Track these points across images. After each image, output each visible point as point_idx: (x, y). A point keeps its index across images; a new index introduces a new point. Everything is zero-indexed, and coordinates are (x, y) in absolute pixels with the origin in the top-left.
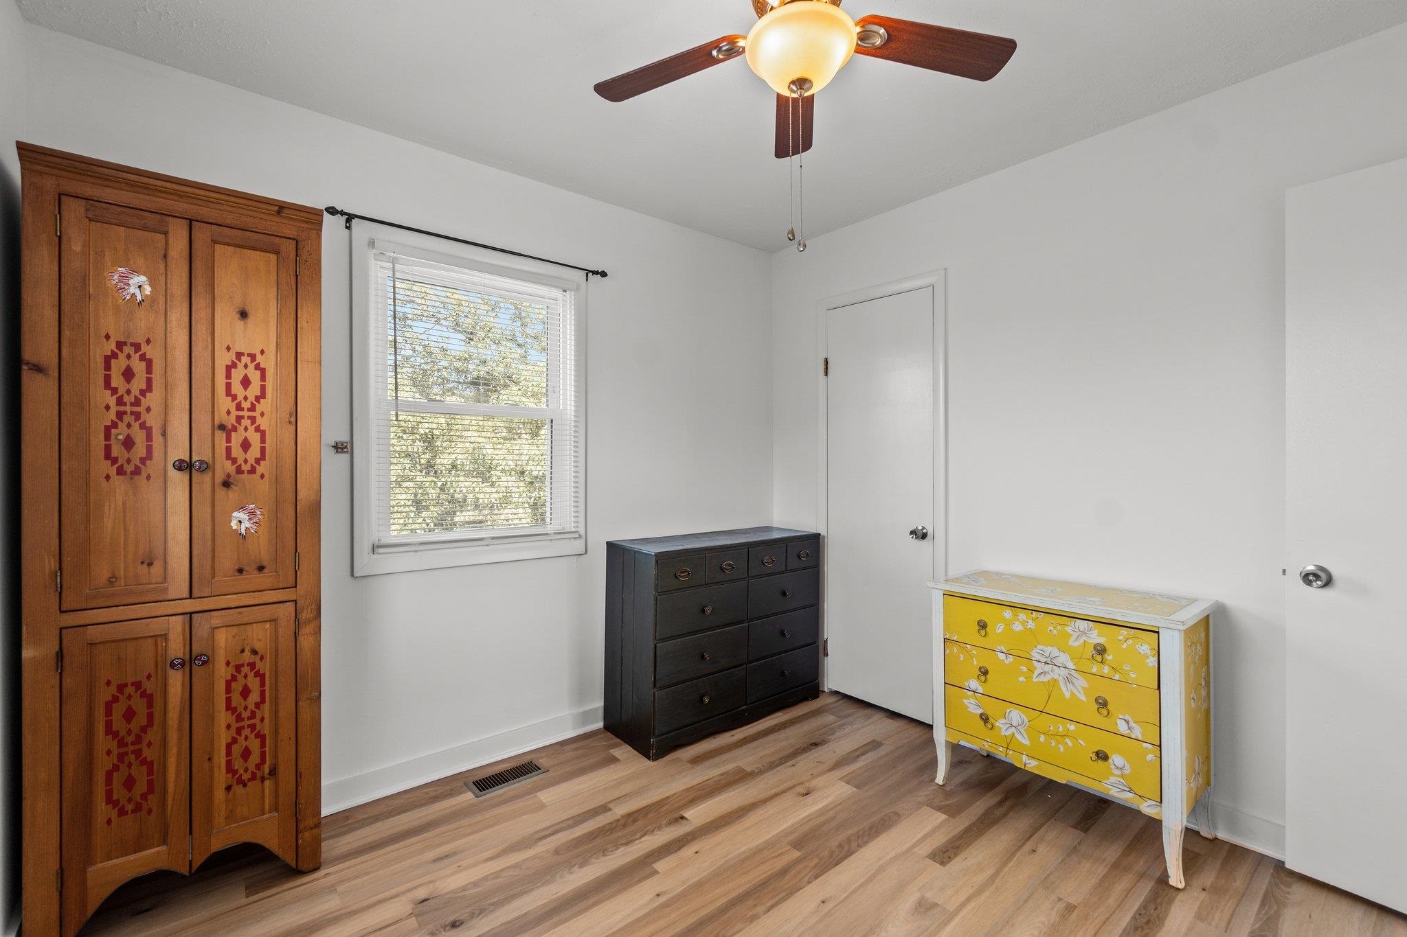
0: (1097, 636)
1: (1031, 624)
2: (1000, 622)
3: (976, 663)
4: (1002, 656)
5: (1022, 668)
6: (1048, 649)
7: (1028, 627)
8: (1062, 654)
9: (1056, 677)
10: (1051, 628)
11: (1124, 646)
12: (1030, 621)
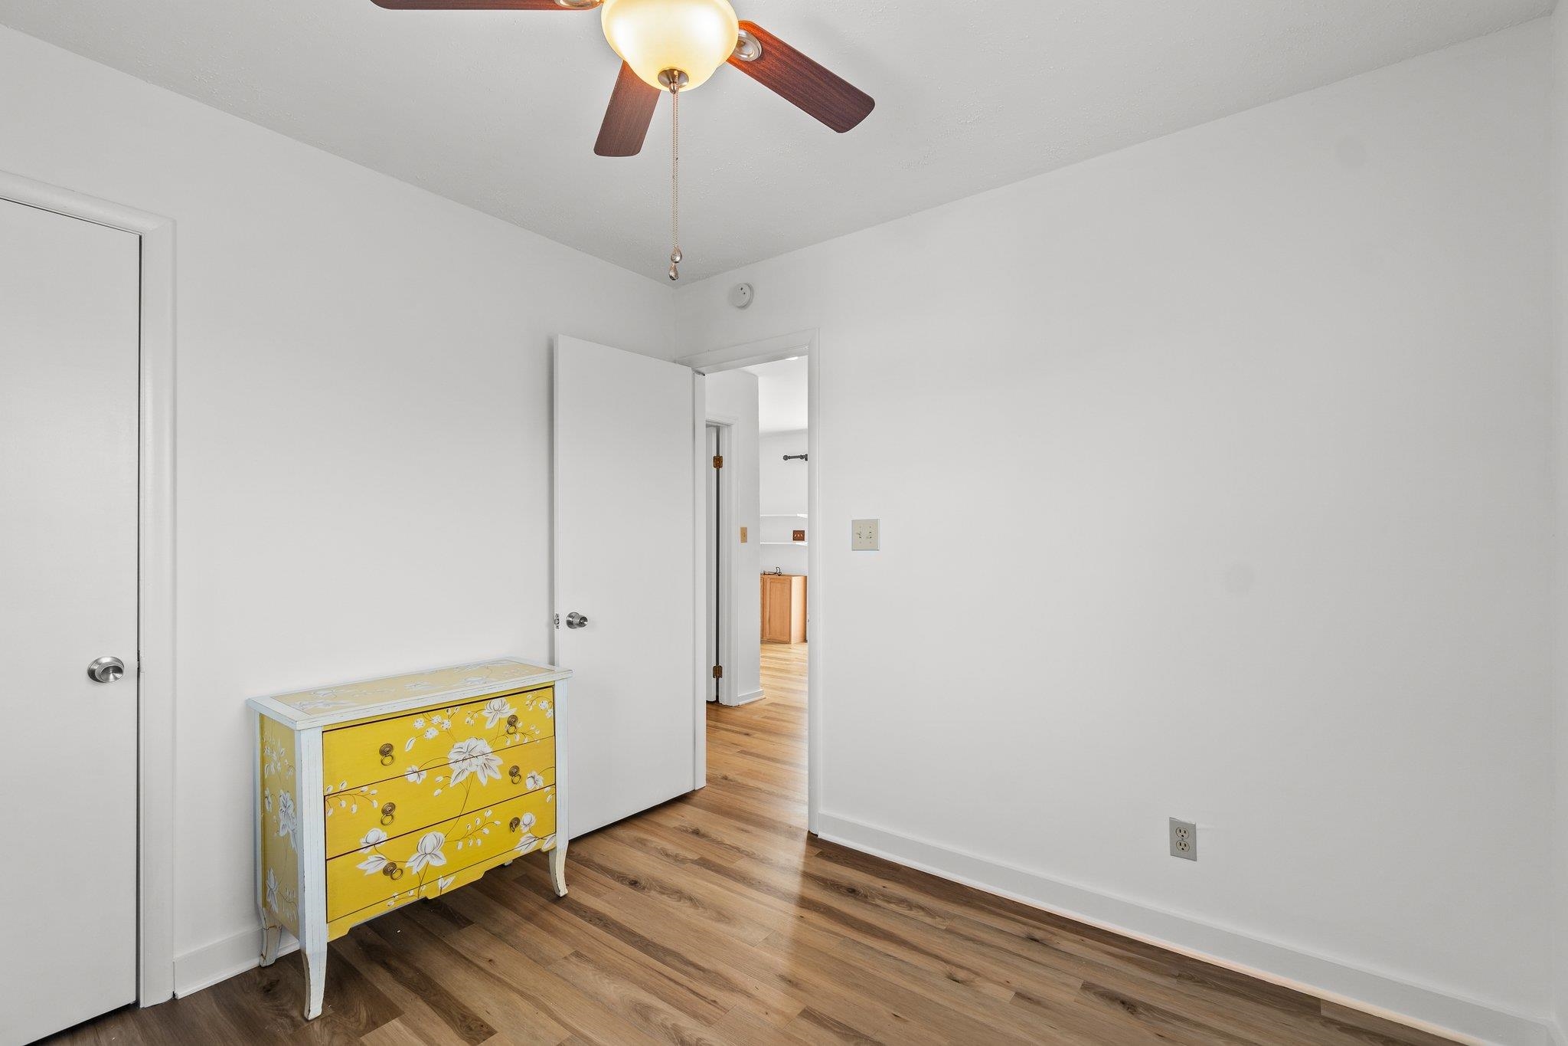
0: (509, 709)
1: (447, 724)
2: (407, 740)
3: (377, 805)
4: (413, 778)
5: (437, 779)
6: (464, 745)
7: (444, 729)
8: (479, 742)
9: (473, 769)
10: (468, 719)
11: (531, 709)
12: (446, 721)
